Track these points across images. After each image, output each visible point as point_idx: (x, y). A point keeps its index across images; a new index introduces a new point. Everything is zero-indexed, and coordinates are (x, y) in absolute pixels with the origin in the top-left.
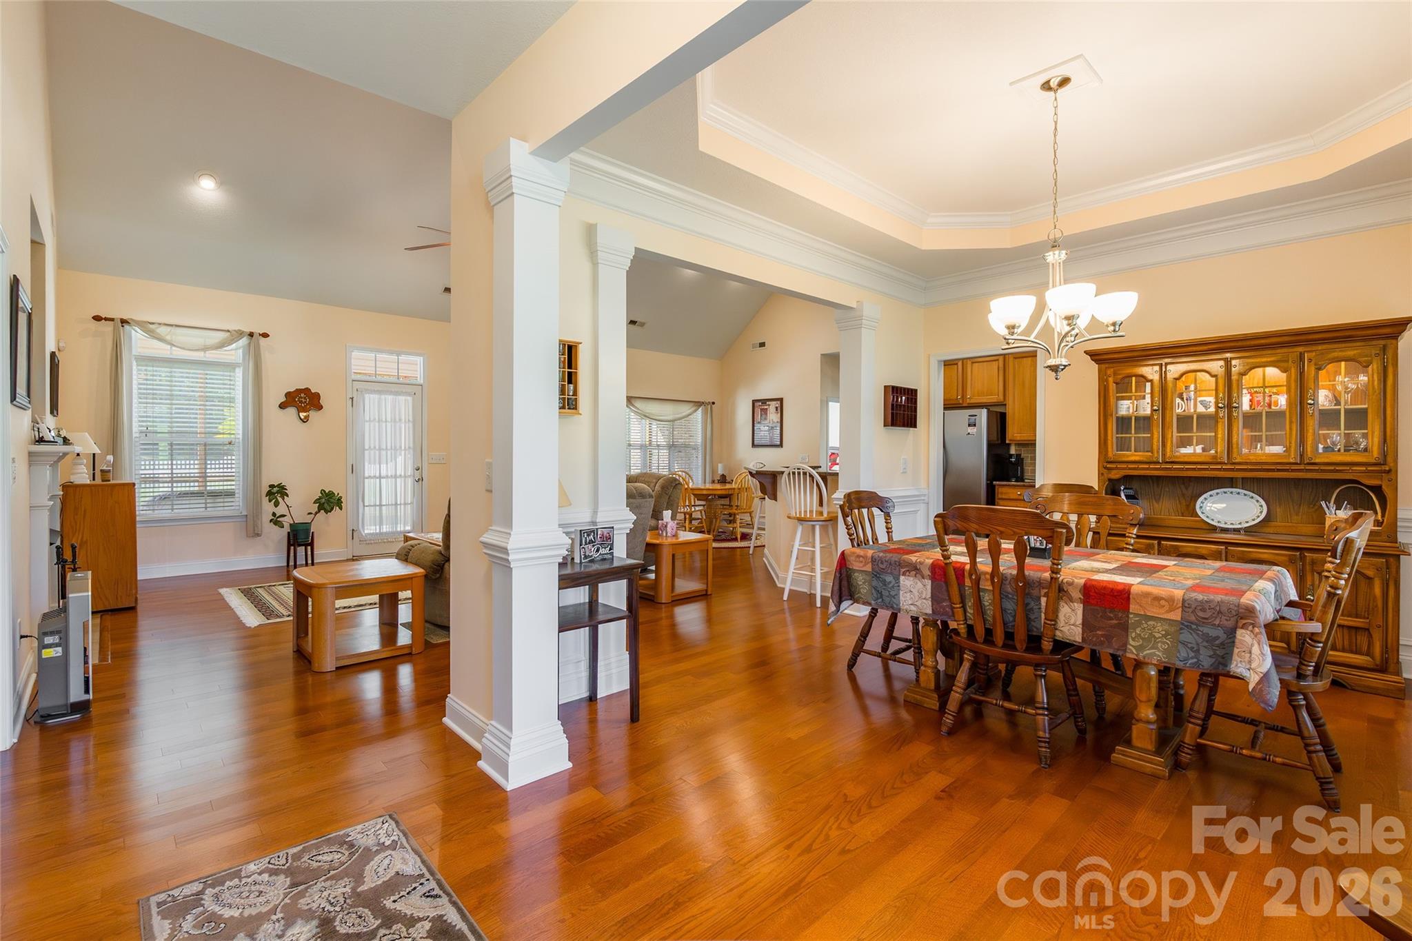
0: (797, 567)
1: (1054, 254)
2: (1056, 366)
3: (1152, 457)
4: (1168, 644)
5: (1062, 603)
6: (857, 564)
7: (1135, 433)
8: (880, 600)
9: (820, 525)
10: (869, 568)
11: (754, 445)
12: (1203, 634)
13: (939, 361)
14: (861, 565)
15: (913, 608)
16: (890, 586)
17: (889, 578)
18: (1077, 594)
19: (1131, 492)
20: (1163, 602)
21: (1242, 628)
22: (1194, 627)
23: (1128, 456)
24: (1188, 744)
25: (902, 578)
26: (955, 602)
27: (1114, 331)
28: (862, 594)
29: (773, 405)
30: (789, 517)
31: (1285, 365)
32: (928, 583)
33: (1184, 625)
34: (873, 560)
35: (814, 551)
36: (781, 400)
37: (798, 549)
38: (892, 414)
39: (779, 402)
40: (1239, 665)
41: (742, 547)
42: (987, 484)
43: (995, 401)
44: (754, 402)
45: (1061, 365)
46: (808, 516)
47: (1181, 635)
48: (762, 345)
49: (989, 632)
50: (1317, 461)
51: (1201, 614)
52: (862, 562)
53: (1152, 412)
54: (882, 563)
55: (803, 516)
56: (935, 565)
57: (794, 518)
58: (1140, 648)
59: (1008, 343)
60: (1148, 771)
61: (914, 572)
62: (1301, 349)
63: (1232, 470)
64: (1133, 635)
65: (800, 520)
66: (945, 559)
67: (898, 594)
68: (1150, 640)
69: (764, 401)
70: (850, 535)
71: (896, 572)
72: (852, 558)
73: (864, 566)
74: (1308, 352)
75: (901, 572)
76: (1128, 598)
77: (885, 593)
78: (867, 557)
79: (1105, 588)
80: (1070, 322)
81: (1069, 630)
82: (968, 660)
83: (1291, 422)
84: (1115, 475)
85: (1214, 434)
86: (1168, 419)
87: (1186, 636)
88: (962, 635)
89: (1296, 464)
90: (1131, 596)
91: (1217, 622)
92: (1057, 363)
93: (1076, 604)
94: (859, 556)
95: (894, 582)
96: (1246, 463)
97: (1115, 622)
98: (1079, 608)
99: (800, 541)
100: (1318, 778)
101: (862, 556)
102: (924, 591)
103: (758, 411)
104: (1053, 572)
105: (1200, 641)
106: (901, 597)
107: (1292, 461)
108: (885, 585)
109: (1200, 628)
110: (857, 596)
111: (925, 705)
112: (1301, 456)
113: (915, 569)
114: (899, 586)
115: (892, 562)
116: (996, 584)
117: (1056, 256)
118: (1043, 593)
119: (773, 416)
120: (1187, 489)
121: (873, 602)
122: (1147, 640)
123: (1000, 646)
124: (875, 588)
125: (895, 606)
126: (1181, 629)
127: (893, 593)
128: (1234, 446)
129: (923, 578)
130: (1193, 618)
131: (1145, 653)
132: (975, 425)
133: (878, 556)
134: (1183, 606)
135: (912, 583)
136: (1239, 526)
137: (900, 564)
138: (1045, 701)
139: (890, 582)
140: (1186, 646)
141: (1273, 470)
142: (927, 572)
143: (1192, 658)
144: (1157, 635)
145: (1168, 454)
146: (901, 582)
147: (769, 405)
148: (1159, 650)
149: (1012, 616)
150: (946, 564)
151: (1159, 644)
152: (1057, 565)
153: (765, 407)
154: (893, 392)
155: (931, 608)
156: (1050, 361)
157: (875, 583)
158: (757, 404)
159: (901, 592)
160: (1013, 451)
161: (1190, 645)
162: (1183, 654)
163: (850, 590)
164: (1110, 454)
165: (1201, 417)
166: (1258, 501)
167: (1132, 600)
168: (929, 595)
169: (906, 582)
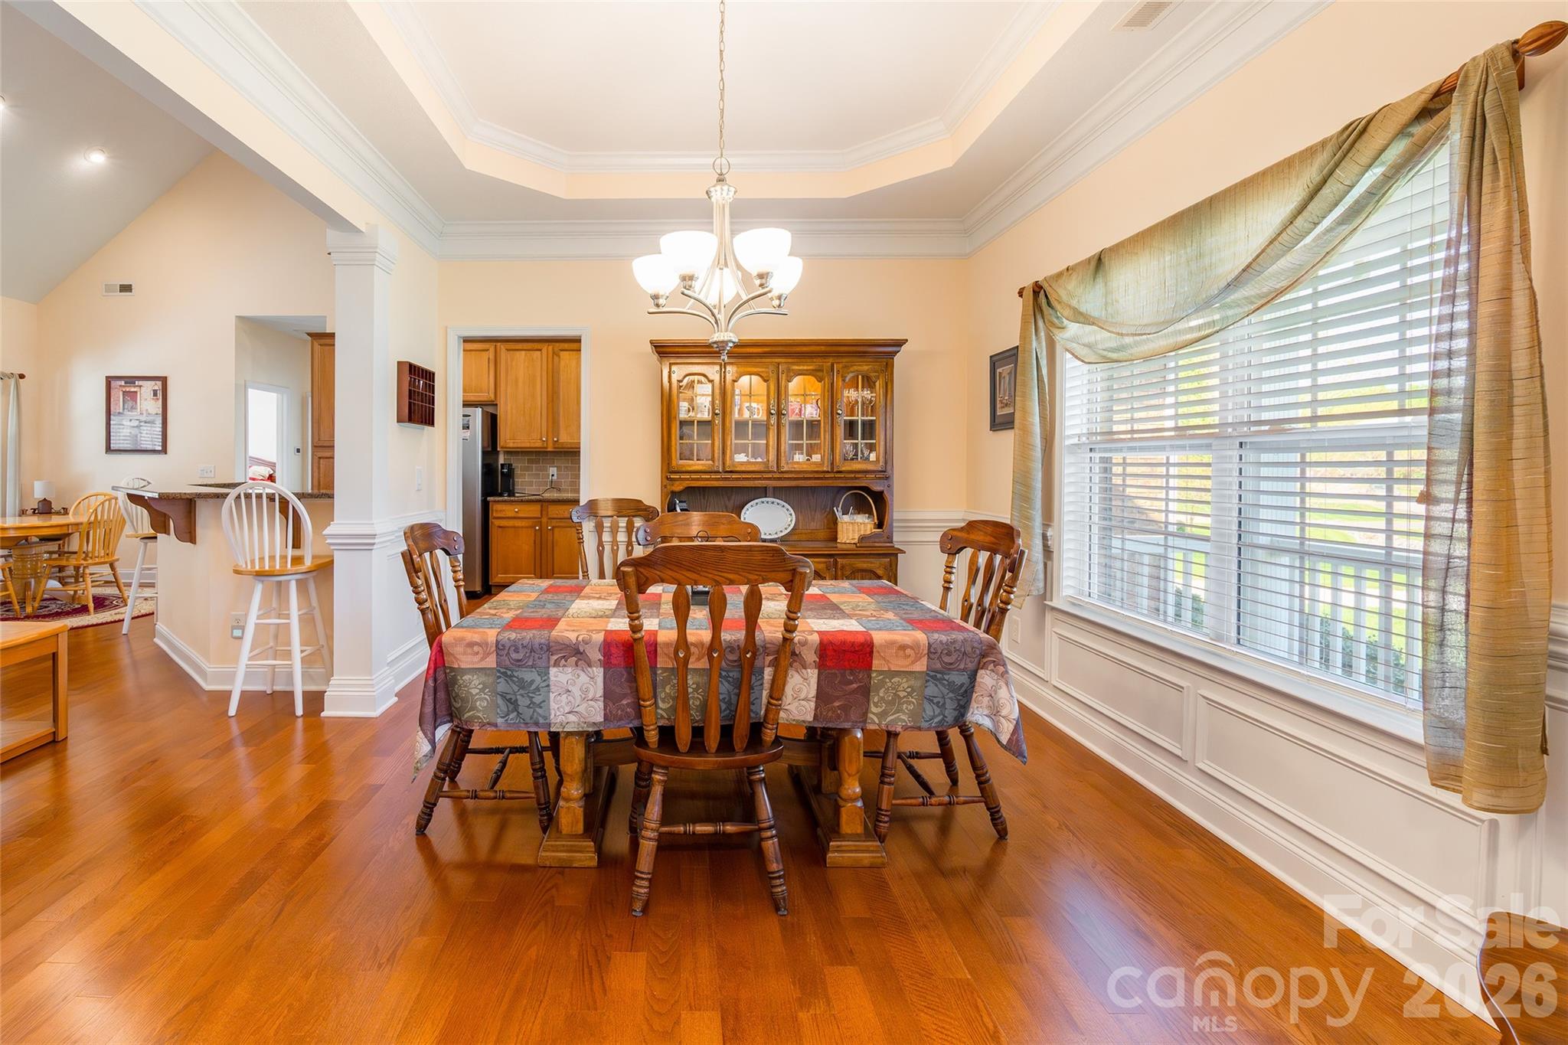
0: (254, 653)
1: (722, 190)
2: (723, 342)
3: (713, 466)
4: (913, 703)
5: (791, 672)
6: (469, 658)
7: (698, 439)
8: (513, 715)
9: (297, 581)
10: (491, 662)
11: (109, 449)
12: (949, 683)
13: (459, 337)
14: (476, 659)
15: (572, 718)
16: (533, 687)
17: (528, 675)
18: (811, 657)
19: (684, 505)
20: (908, 651)
21: (982, 668)
22: (939, 676)
23: (690, 466)
24: (886, 811)
25: (553, 671)
26: (646, 697)
27: (779, 306)
28: (478, 711)
29: (148, 387)
30: (237, 572)
31: (820, 374)
32: (599, 672)
33: (932, 675)
34: (499, 647)
35: (289, 623)
36: (164, 380)
37: (256, 624)
38: (410, 403)
39: (159, 383)
40: (976, 712)
41: (97, 625)
42: (482, 501)
43: (486, 399)
44: (109, 380)
45: (731, 341)
46: (278, 567)
47: (927, 689)
48: (126, 288)
49: (698, 732)
50: (843, 469)
51: (947, 659)
52: (477, 653)
53: (713, 417)
54: (517, 651)
55: (267, 568)
56: (609, 643)
57: (249, 573)
58: (882, 715)
59: (658, 305)
60: (866, 863)
61: (574, 659)
62: (831, 360)
63: (779, 479)
64: (876, 699)
65: (260, 575)
66: (634, 632)
67: (546, 700)
68: (895, 701)
69: (131, 380)
70: (420, 602)
71: (541, 663)
72: (458, 650)
73: (482, 659)
74: (837, 363)
75: (552, 662)
76: (872, 652)
77: (523, 702)
78: (487, 644)
79: (844, 643)
80: (764, 281)
81: (797, 707)
82: (660, 781)
83: (825, 431)
84: (678, 487)
85: (765, 442)
86: (728, 424)
87: (932, 690)
88: (651, 746)
89: (828, 472)
90: (875, 650)
91: (962, 666)
92: (726, 339)
93: (809, 670)
94: (471, 645)
95: (538, 679)
96: (791, 472)
97: (855, 686)
98: (813, 674)
99: (259, 609)
100: (988, 809)
101: (477, 644)
102: (592, 689)
103: (118, 396)
104: (787, 630)
105: (946, 691)
106: (552, 703)
107: (825, 469)
108: (523, 688)
109: (946, 677)
110: (466, 716)
111: (575, 865)
112: (832, 464)
113: (575, 653)
114: (548, 686)
115: (536, 646)
116: (715, 660)
117: (725, 193)
118: (767, 663)
119: (149, 404)
120: (729, 500)
121: (500, 721)
122: (891, 703)
123: (714, 751)
124: (503, 696)
125: (541, 721)
126: (927, 681)
127: (537, 699)
128: (783, 454)
129: (590, 666)
130: (938, 666)
131: (889, 719)
132: (468, 428)
133: (509, 639)
134: (929, 652)
135: (570, 676)
136: (776, 536)
137: (549, 648)
138: (771, 815)
139: (533, 681)
140: (932, 701)
141: (810, 479)
142: (596, 655)
143: (939, 715)
144: (902, 694)
145: (728, 462)
146: (552, 678)
147: (140, 386)
148: (904, 713)
149: (726, 703)
150: (635, 640)
151: (905, 706)
152: (794, 620)
153: (133, 389)
154: (410, 373)
155: (602, 713)
156: (717, 335)
157: (502, 686)
158: (114, 384)
159: (552, 696)
160: (501, 460)
161: (935, 700)
162: (929, 712)
163: (450, 706)
164: (674, 463)
165: (756, 423)
166: (788, 510)
167: (875, 654)
168: (600, 692)
169: (560, 676)
